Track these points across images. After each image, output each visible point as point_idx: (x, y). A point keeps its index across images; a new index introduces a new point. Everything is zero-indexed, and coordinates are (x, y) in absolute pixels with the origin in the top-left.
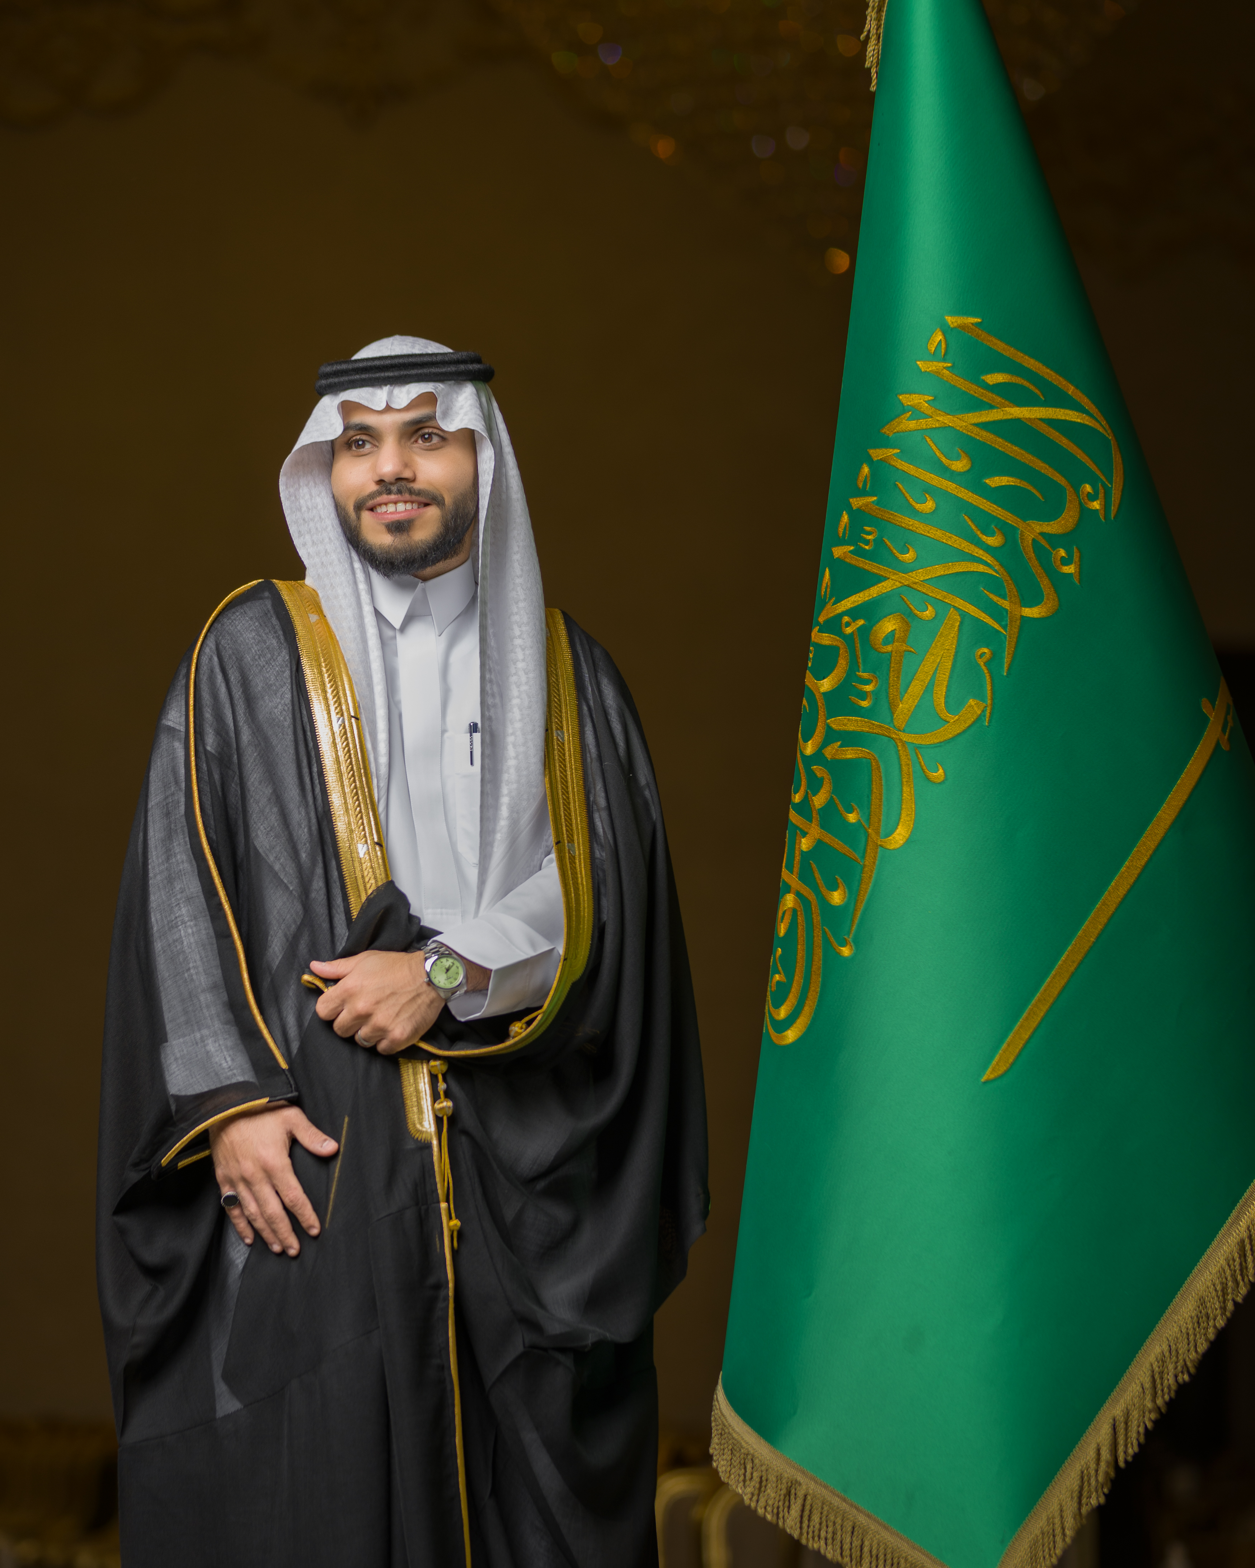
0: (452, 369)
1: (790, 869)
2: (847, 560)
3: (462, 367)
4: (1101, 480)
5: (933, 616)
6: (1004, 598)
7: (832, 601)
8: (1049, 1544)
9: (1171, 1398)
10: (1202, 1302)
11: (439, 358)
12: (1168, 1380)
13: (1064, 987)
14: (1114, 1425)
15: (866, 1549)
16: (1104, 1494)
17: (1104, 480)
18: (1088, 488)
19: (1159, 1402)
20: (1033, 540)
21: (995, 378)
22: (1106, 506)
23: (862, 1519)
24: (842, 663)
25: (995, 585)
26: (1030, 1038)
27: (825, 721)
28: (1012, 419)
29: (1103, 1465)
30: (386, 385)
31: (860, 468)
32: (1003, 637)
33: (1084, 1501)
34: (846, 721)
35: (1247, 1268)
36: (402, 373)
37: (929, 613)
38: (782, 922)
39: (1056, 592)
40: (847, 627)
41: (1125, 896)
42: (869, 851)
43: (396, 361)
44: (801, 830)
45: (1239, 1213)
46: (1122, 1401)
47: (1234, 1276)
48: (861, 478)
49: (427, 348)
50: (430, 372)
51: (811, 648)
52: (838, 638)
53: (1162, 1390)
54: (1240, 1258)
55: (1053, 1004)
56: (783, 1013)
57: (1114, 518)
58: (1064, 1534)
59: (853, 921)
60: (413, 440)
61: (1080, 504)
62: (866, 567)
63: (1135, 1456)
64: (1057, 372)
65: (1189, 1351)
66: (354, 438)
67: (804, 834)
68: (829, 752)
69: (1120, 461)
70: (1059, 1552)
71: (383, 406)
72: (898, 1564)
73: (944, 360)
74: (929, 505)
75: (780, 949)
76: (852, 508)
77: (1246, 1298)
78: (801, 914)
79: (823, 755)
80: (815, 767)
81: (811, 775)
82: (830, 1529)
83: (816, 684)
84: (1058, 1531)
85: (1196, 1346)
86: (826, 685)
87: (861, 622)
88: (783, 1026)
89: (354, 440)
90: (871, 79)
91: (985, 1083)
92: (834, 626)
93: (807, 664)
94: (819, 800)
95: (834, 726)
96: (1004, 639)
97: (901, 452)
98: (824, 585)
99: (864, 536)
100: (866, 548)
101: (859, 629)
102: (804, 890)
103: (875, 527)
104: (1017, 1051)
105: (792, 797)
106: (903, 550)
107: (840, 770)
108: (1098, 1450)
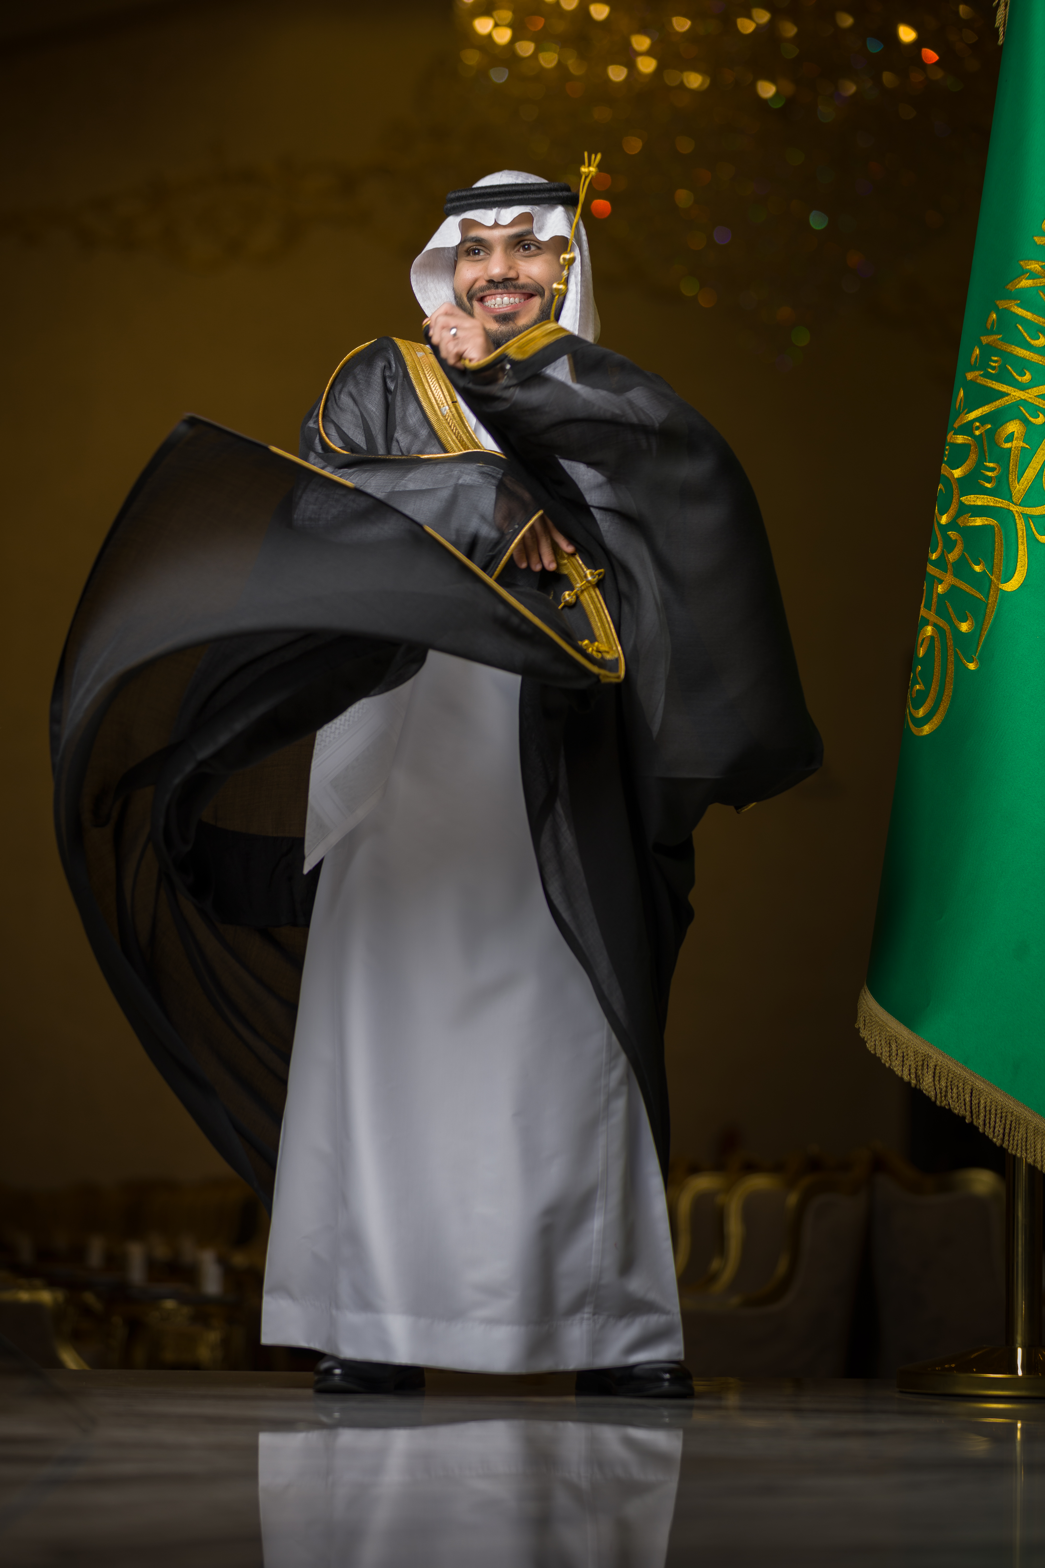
0: (546, 195)
1: (929, 607)
2: (978, 380)
3: (554, 194)
5: (1043, 421)
7: (966, 409)
11: (536, 187)
15: (982, 1106)
23: (979, 1085)
24: (973, 457)
27: (959, 499)
30: (495, 207)
31: (990, 314)
34: (975, 499)
36: (507, 198)
37: (1040, 420)
38: (922, 647)
40: (976, 430)
42: (991, 592)
43: (503, 189)
44: (938, 578)
48: (989, 322)
49: (528, 179)
50: (529, 198)
51: (948, 445)
52: (970, 438)
56: (921, 713)
59: (978, 644)
60: (516, 249)
62: (993, 386)
66: (472, 248)
67: (941, 581)
68: (961, 521)
71: (491, 223)
72: (1006, 1116)
74: (1041, 342)
75: (920, 666)
76: (982, 342)
78: (939, 641)
79: (957, 523)
80: (950, 532)
81: (947, 538)
82: (955, 1090)
83: (951, 472)
86: (959, 473)
87: (989, 427)
88: (921, 722)
89: (471, 249)
90: (1000, 36)
92: (968, 429)
93: (942, 457)
94: (952, 557)
95: (966, 503)
97: (1022, 302)
98: (959, 398)
99: (992, 364)
100: (993, 372)
101: (987, 431)
102: (941, 623)
103: (1000, 357)
105: (930, 556)
106: (1022, 374)
107: (971, 535)
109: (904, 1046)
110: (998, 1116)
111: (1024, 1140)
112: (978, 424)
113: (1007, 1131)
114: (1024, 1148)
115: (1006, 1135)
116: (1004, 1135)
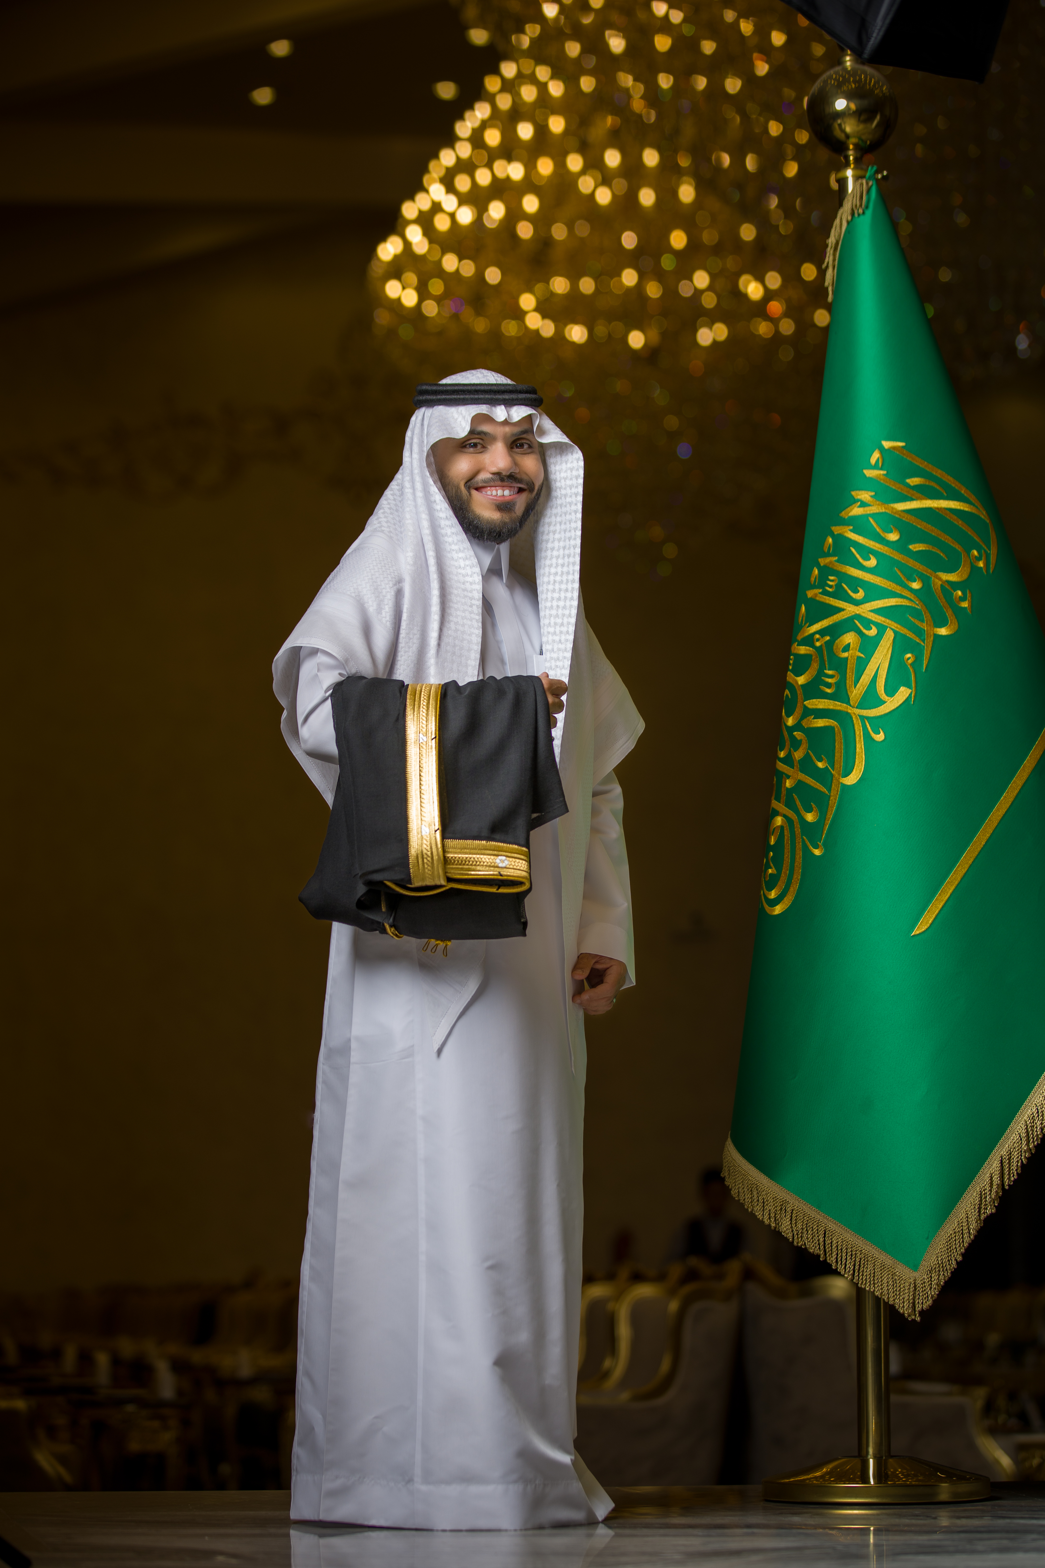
1: (778, 799)
2: (817, 598)
5: (876, 633)
6: (923, 621)
7: (807, 625)
8: (960, 1239)
9: (1037, 1143)
12: (1036, 1131)
13: (965, 874)
14: (1001, 1161)
15: (834, 1246)
16: (995, 1206)
17: (985, 548)
18: (975, 553)
19: (1032, 1146)
20: (941, 585)
21: (914, 481)
22: (987, 564)
23: (832, 1227)
24: (815, 666)
25: (916, 614)
26: (943, 907)
27: (803, 703)
28: (926, 508)
29: (995, 1187)
31: (825, 539)
32: (922, 647)
33: (982, 1211)
34: (817, 703)
37: (873, 632)
38: (772, 835)
39: (956, 618)
40: (817, 642)
41: (1004, 815)
42: (833, 786)
44: (786, 774)
46: (1007, 1146)
48: (826, 545)
51: (791, 657)
52: (811, 649)
53: (1034, 1138)
55: (959, 883)
56: (773, 895)
57: (992, 572)
58: (969, 1233)
59: (823, 832)
61: (971, 562)
62: (830, 603)
63: (1015, 1181)
64: (953, 478)
67: (788, 777)
68: (804, 723)
69: (996, 538)
70: (966, 1244)
72: (856, 1254)
73: (881, 469)
74: (872, 562)
75: (772, 853)
76: (820, 565)
78: (787, 829)
79: (802, 725)
80: (796, 733)
81: (793, 738)
82: (810, 1232)
83: (796, 679)
84: (966, 1231)
86: (801, 680)
87: (828, 638)
88: (774, 903)
90: (829, 292)
91: (913, 936)
92: (809, 641)
93: (788, 667)
94: (798, 755)
95: (810, 707)
97: (854, 528)
98: (802, 615)
99: (829, 583)
100: (831, 590)
101: (826, 643)
102: (790, 813)
103: (836, 576)
104: (934, 916)
105: (778, 754)
106: (856, 591)
107: (814, 734)
108: (991, 1178)
109: (764, 1193)
110: (849, 1254)
111: (872, 1275)
113: (857, 1267)
114: (872, 1282)
115: (857, 1271)
116: (854, 1271)
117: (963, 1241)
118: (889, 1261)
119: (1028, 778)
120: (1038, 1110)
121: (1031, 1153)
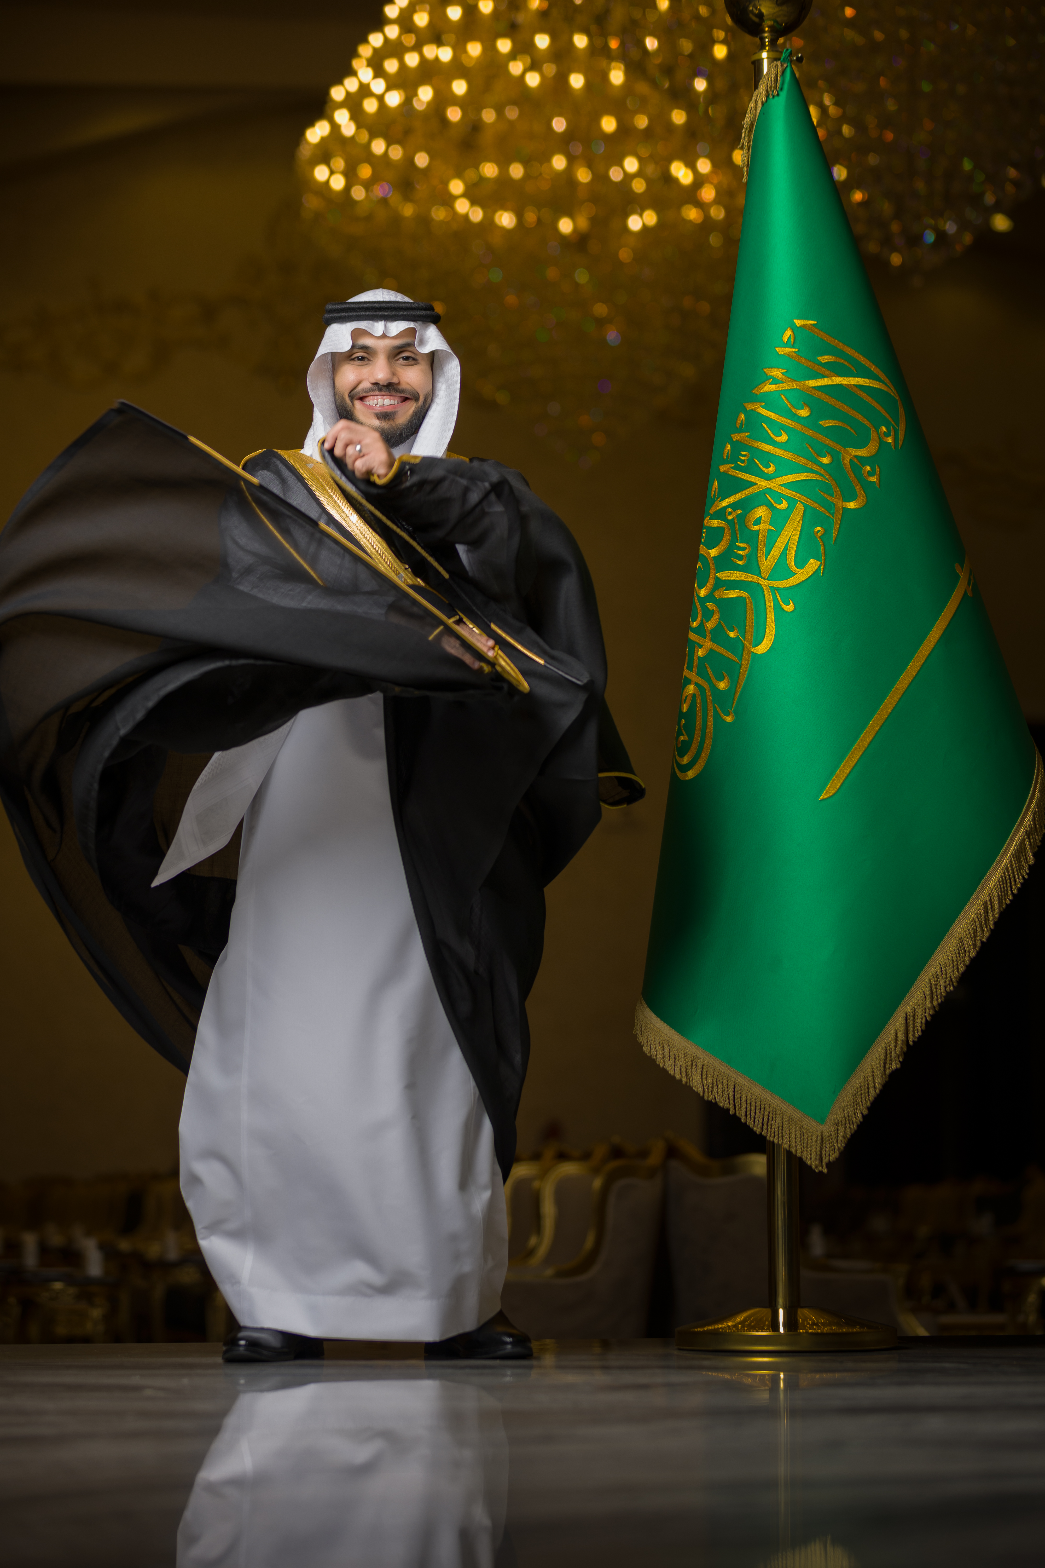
1: (690, 668)
2: (730, 473)
4: (892, 424)
5: (787, 506)
6: (832, 495)
7: (720, 499)
8: (865, 1094)
9: (941, 1001)
10: (961, 941)
12: (940, 990)
13: (872, 740)
14: (906, 1018)
15: (743, 1100)
16: (900, 1061)
17: (894, 424)
18: (884, 429)
19: (935, 1003)
20: (850, 460)
21: (825, 359)
22: (895, 440)
23: (741, 1081)
24: (727, 537)
25: (826, 488)
26: (850, 774)
27: (715, 575)
28: (836, 384)
29: (899, 1043)
31: (738, 416)
32: (831, 521)
33: (887, 1066)
34: (729, 575)
35: (989, 920)
37: (784, 505)
38: (685, 703)
39: (865, 492)
40: (729, 515)
41: (910, 684)
42: (744, 655)
44: (698, 644)
45: (983, 885)
46: (911, 1003)
47: (981, 925)
48: (739, 422)
51: (705, 530)
52: (723, 522)
53: (937, 996)
54: (984, 913)
55: (865, 751)
56: (685, 760)
57: (900, 448)
58: (875, 1087)
59: (734, 699)
61: (879, 438)
62: (743, 477)
63: (919, 1037)
64: (864, 356)
65: (953, 971)
67: (701, 646)
68: (716, 594)
69: (903, 413)
70: (871, 1098)
72: (764, 1108)
73: (793, 347)
74: (784, 438)
75: (684, 720)
76: (733, 440)
77: (988, 939)
78: (699, 697)
79: (714, 596)
80: (708, 604)
81: (705, 609)
82: (720, 1086)
83: (708, 552)
84: (871, 1085)
85: (958, 968)
86: (713, 552)
87: (740, 512)
88: (686, 768)
90: (743, 175)
91: (821, 800)
92: (721, 514)
93: (701, 540)
94: (710, 625)
95: (721, 578)
96: (832, 522)
97: (765, 404)
98: (713, 489)
99: (741, 457)
100: (743, 465)
101: (738, 516)
102: (701, 682)
103: (748, 452)
104: (841, 781)
105: (691, 624)
106: (768, 467)
107: (726, 606)
108: (896, 1034)
109: (675, 1049)
110: (758, 1107)
111: (780, 1128)
112: (730, 510)
113: (766, 1120)
114: (780, 1135)
115: (765, 1124)
116: (763, 1124)
117: (869, 1096)
118: (796, 1115)
119: (934, 648)
120: (941, 968)
121: (935, 1011)
